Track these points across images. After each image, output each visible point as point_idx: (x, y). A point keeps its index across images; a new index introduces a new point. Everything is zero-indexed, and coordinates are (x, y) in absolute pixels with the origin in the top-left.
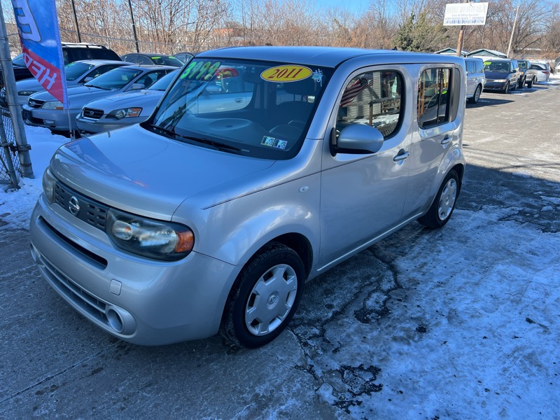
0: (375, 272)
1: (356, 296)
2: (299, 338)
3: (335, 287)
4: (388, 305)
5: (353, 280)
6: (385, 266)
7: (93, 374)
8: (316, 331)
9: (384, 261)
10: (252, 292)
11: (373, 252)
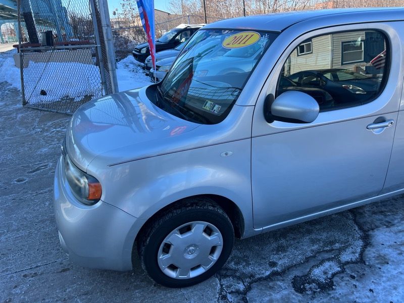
0: (343, 238)
1: (307, 260)
2: (222, 289)
3: (291, 245)
4: (336, 279)
5: (313, 242)
6: (358, 234)
7: (61, 272)
8: (241, 287)
9: (361, 228)
10: (165, 241)
11: (355, 216)
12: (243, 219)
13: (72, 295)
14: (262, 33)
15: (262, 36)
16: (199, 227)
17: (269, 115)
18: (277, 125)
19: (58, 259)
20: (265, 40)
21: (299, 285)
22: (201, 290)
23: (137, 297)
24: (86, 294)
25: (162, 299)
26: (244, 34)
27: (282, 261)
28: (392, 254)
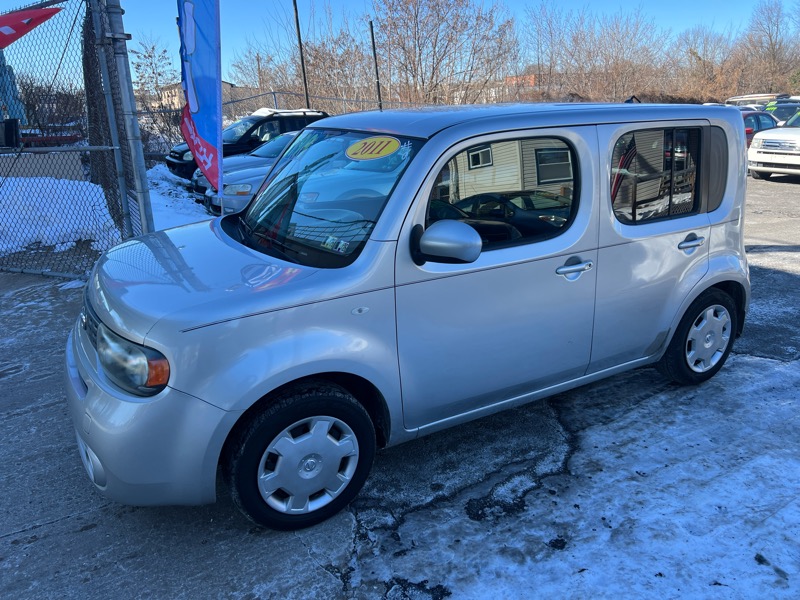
0: (541, 444)
1: (488, 476)
2: (359, 526)
3: (464, 459)
4: (528, 497)
5: (497, 452)
6: (563, 435)
7: (82, 530)
8: (389, 520)
9: (567, 429)
10: (271, 448)
11: (559, 411)
12: (388, 411)
13: (109, 560)
14: (403, 139)
15: (402, 144)
16: (321, 425)
17: (418, 253)
18: (429, 267)
19: (72, 512)
20: (406, 150)
21: (475, 512)
22: (326, 530)
23: (222, 551)
24: (133, 557)
25: (264, 549)
26: (378, 139)
27: (451, 482)
28: (608, 458)
